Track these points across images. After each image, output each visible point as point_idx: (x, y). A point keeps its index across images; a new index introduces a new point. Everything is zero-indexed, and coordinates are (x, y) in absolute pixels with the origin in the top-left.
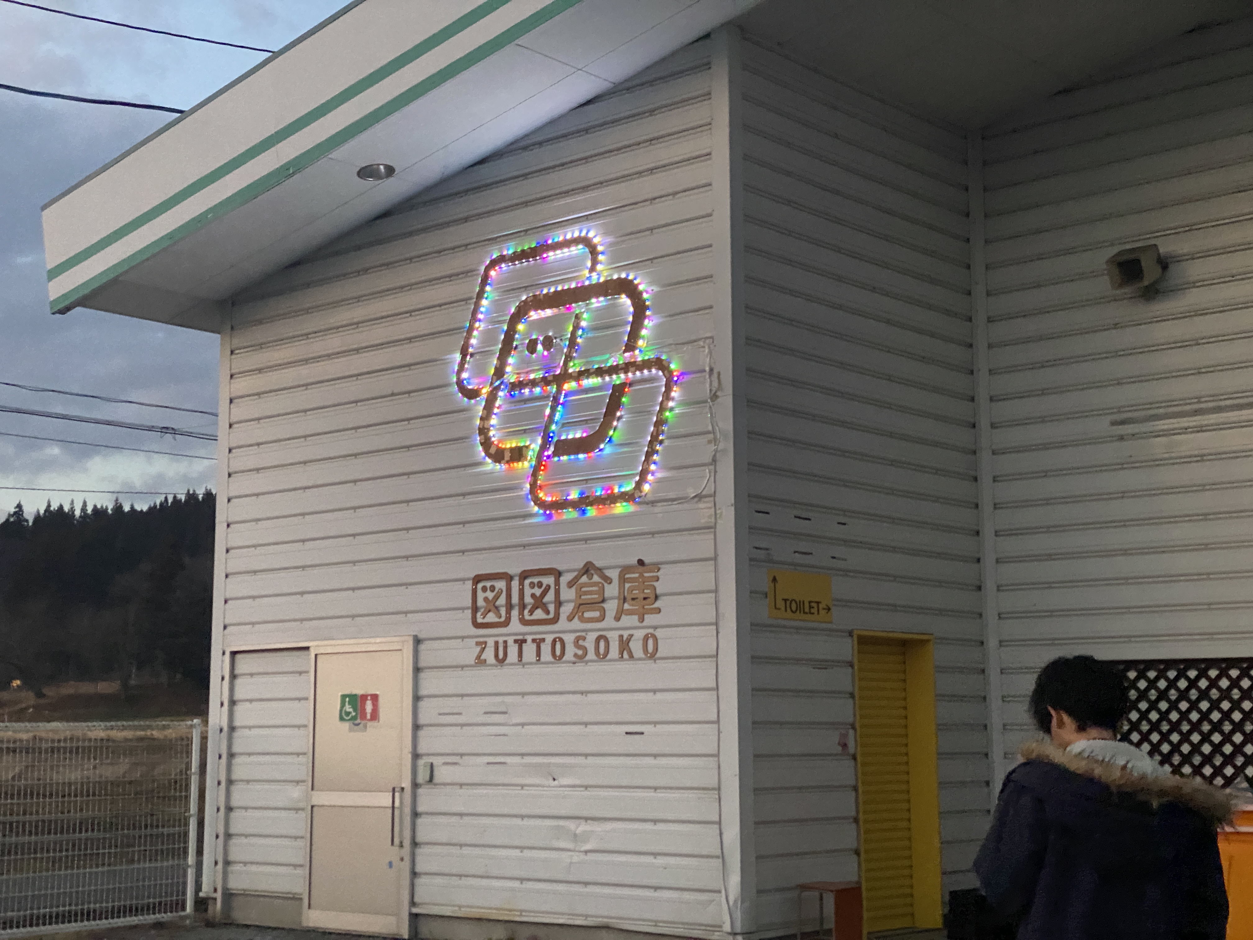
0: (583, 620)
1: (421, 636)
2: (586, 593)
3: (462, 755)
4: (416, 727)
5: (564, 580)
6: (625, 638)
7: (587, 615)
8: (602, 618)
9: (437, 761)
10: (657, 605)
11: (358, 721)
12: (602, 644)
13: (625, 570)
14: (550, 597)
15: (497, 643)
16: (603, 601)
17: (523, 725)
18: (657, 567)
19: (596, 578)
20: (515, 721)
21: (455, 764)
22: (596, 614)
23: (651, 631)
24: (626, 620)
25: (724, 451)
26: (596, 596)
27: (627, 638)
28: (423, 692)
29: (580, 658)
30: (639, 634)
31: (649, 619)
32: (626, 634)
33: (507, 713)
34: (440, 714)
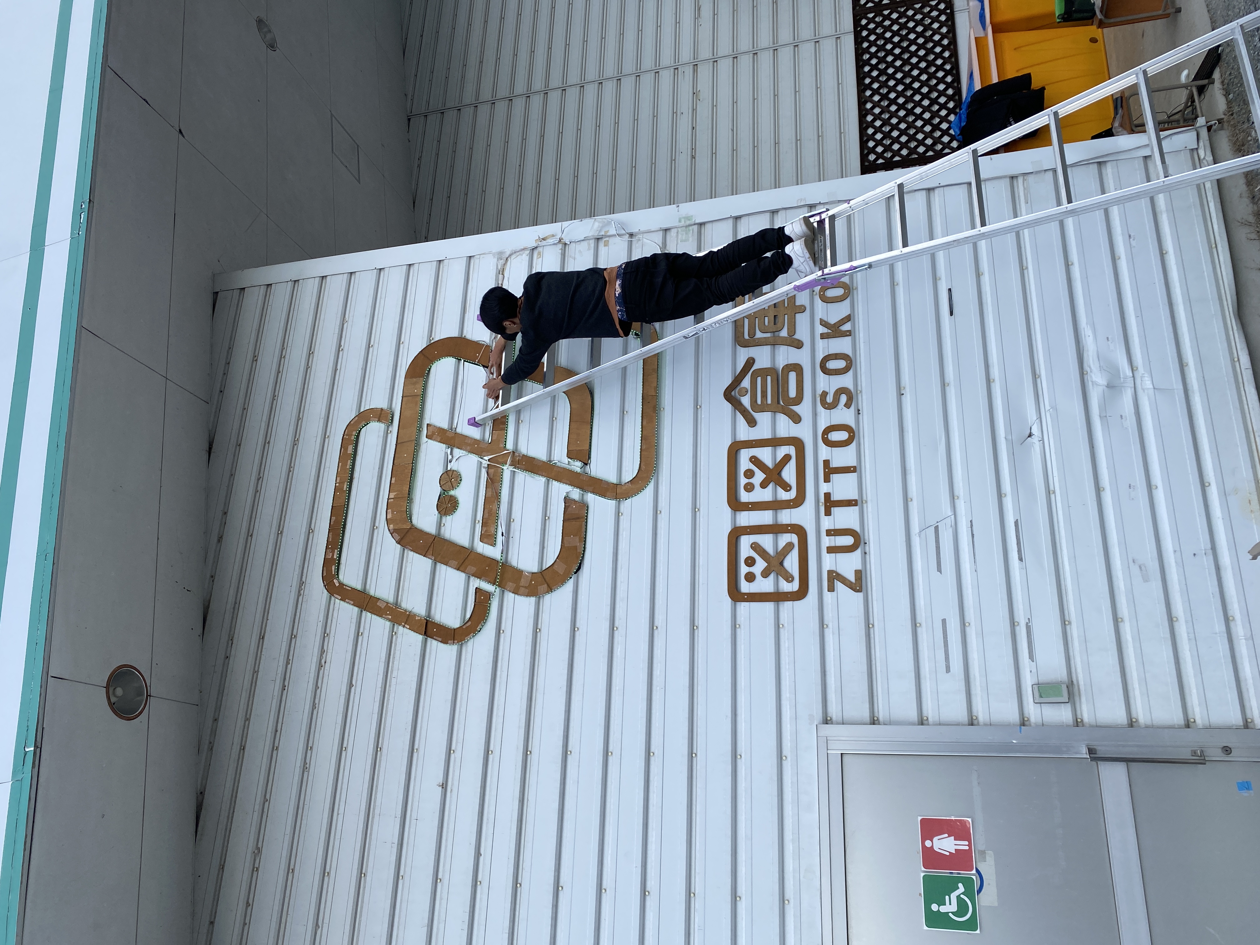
0: (799, 399)
2: (764, 396)
5: (745, 433)
6: (825, 330)
7: (793, 393)
8: (797, 368)
9: (1029, 676)
12: (832, 365)
13: (738, 340)
15: (832, 550)
16: (775, 369)
17: (953, 497)
19: (746, 383)
21: (1029, 631)
22: (792, 378)
24: (802, 333)
26: (769, 381)
29: (851, 398)
30: (821, 310)
32: (819, 330)
33: (937, 528)
34: (948, 670)
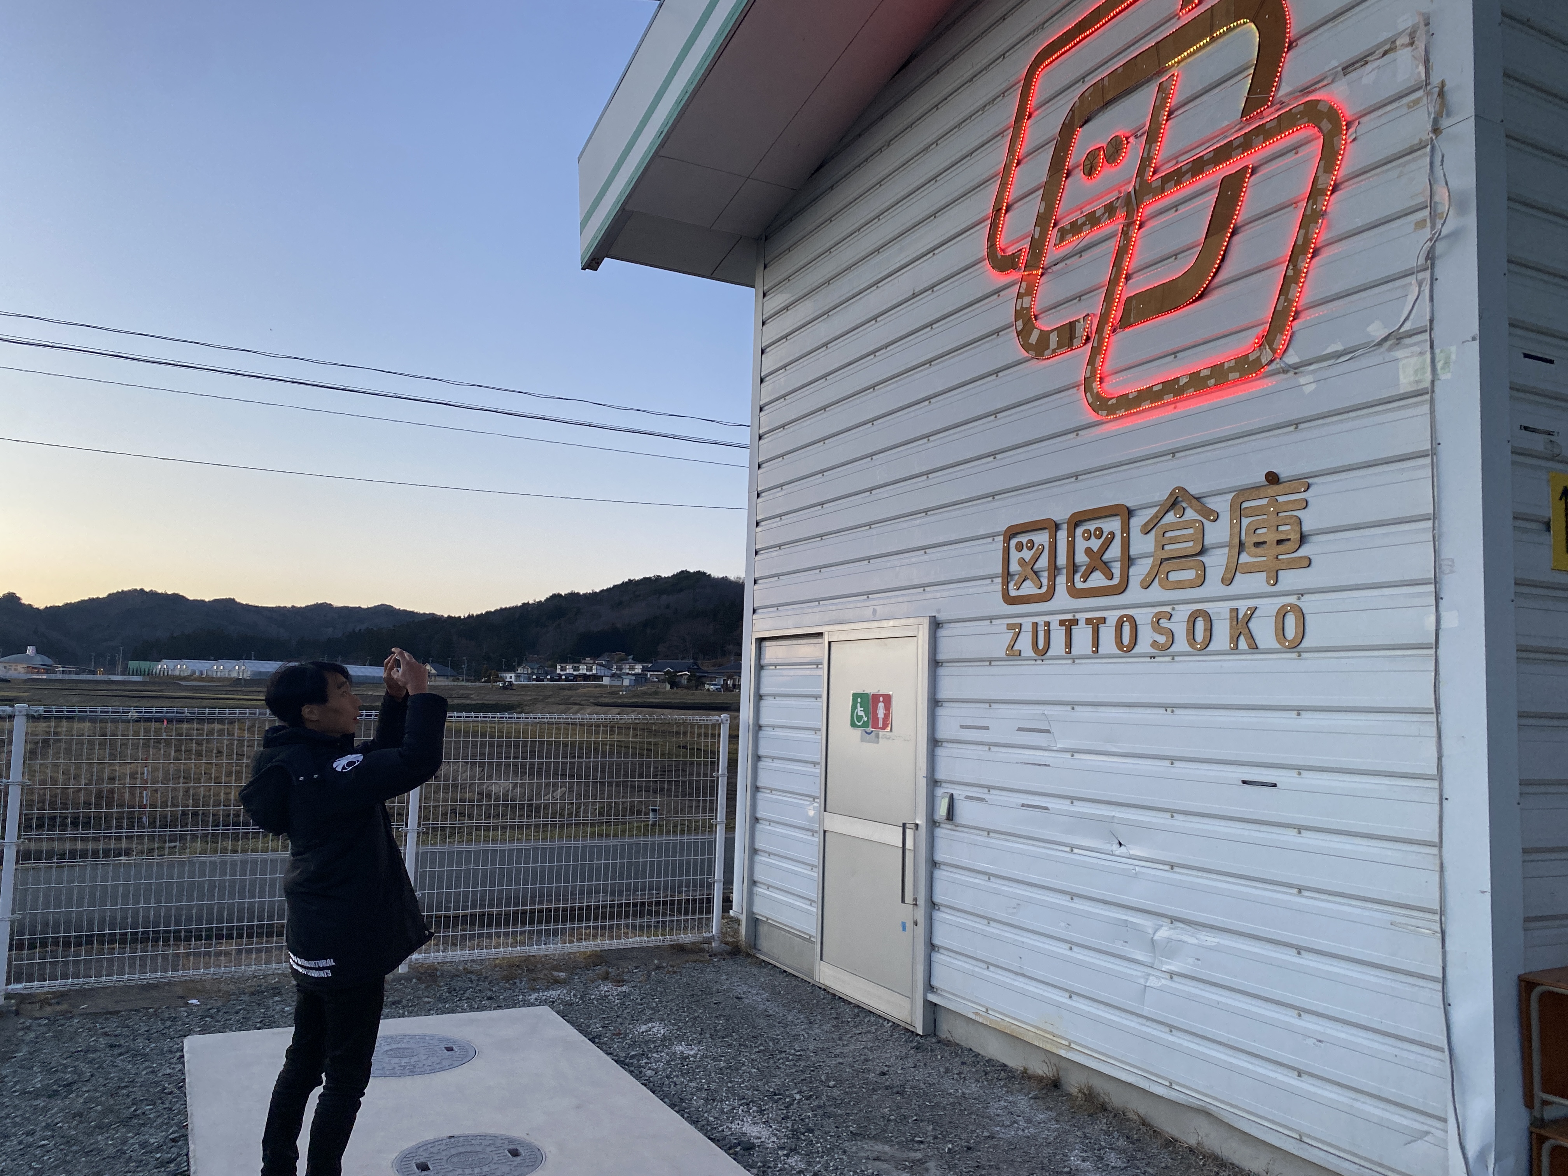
0: (1167, 585)
1: (941, 617)
2: (1173, 540)
3: (989, 788)
4: (934, 742)
5: (1136, 523)
6: (1240, 616)
7: (1174, 576)
8: (1201, 581)
9: (959, 793)
10: (1303, 552)
11: (870, 729)
12: (1200, 625)
13: (1243, 493)
14: (1114, 551)
15: (1035, 625)
16: (1203, 551)
17: (1073, 752)
18: (1304, 483)
19: (1190, 514)
20: (1060, 746)
21: (981, 800)
22: (1190, 575)
23: (1292, 600)
24: (1244, 583)
25: (1455, 235)
26: (1191, 544)
27: (1246, 614)
28: (942, 695)
29: (1163, 649)
30: (1269, 607)
31: (1290, 579)
32: (1243, 606)
33: (1048, 731)
34: (962, 727)
